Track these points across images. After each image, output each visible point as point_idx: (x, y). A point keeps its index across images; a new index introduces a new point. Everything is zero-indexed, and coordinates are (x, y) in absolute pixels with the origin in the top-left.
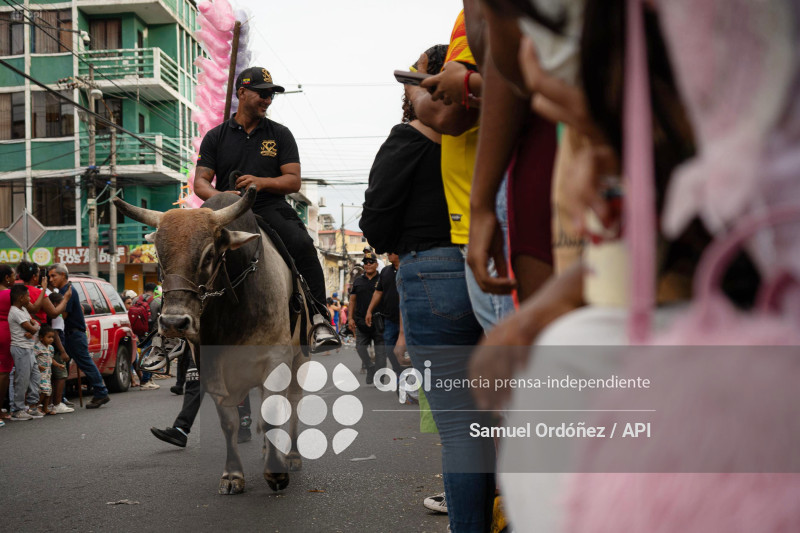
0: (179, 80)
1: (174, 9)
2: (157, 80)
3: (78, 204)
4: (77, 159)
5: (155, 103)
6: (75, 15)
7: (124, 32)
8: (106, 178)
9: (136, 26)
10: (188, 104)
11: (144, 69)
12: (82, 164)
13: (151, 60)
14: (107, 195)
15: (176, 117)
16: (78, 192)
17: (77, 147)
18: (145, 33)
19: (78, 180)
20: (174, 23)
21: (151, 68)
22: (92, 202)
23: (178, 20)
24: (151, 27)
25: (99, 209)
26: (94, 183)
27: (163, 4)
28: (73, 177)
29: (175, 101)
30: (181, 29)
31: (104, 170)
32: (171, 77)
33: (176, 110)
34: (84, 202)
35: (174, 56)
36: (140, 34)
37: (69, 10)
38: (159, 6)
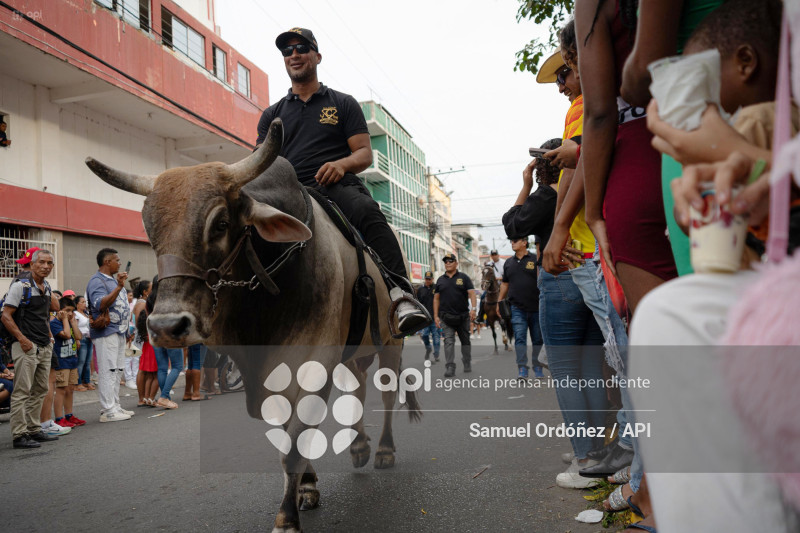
0: (389, 168)
1: (385, 126)
2: (376, 169)
5: (376, 183)
10: (396, 182)
15: (389, 190)
20: (385, 135)
23: (387, 131)
27: (378, 123)
29: (387, 181)
30: (389, 137)
32: (384, 167)
33: (388, 186)
35: (386, 154)
38: (374, 123)
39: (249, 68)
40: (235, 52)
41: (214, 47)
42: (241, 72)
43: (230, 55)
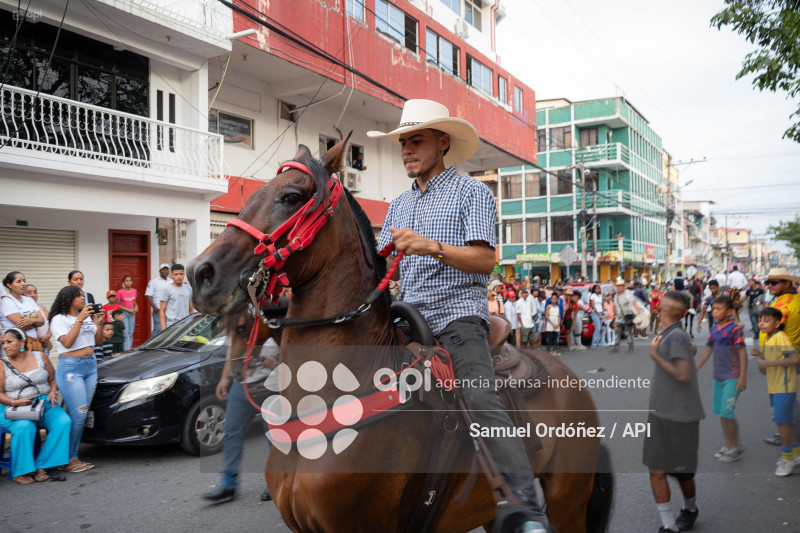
0: (630, 158)
1: (627, 119)
2: (618, 161)
3: (575, 230)
4: (575, 206)
5: (617, 172)
6: (573, 129)
7: (600, 135)
8: (591, 216)
9: (606, 130)
10: (635, 171)
11: (611, 155)
12: (578, 208)
13: (615, 150)
14: (591, 225)
15: (628, 178)
16: (575, 224)
17: (574, 200)
18: (611, 134)
19: (575, 217)
20: (627, 127)
21: (615, 154)
22: (583, 229)
23: (629, 123)
24: (615, 130)
25: (587, 232)
26: (584, 219)
27: (622, 118)
28: (572, 216)
29: (628, 170)
30: (631, 129)
31: (590, 211)
32: (626, 160)
33: (628, 174)
34: (579, 229)
35: (627, 144)
36: (608, 135)
37: (570, 126)
38: (619, 119)
39: (523, 88)
40: (513, 77)
41: (498, 75)
42: (517, 91)
43: (510, 81)
